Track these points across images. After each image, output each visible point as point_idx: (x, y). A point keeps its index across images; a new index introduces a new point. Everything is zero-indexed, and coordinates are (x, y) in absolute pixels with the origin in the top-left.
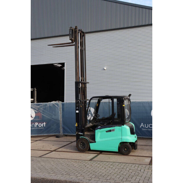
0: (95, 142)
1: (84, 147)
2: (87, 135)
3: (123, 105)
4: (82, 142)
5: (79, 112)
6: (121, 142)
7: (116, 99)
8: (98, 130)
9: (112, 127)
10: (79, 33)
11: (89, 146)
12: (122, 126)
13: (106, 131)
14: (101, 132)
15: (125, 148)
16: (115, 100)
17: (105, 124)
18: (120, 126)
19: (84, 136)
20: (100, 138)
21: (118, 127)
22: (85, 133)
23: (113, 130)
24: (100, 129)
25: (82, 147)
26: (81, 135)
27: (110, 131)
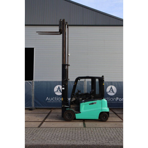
0: (80, 113)
1: (70, 117)
2: (73, 107)
3: (103, 83)
4: (68, 113)
5: (65, 89)
6: (101, 112)
7: (91, 79)
8: (83, 103)
9: (94, 101)
10: (67, 25)
11: (74, 116)
12: (102, 100)
13: (89, 104)
14: (85, 105)
15: (104, 116)
16: (97, 80)
17: (87, 98)
18: (101, 100)
19: (70, 109)
20: (84, 109)
21: (99, 100)
22: (71, 106)
23: (95, 103)
24: (84, 102)
25: (68, 117)
26: (67, 108)
27: (93, 104)
